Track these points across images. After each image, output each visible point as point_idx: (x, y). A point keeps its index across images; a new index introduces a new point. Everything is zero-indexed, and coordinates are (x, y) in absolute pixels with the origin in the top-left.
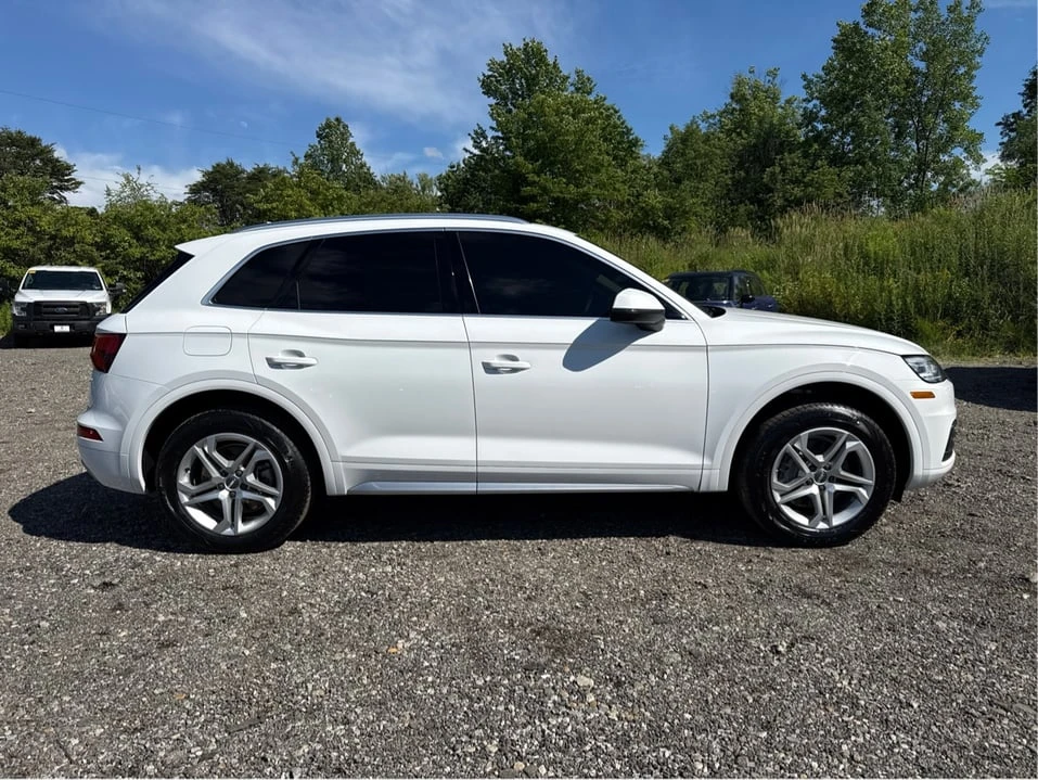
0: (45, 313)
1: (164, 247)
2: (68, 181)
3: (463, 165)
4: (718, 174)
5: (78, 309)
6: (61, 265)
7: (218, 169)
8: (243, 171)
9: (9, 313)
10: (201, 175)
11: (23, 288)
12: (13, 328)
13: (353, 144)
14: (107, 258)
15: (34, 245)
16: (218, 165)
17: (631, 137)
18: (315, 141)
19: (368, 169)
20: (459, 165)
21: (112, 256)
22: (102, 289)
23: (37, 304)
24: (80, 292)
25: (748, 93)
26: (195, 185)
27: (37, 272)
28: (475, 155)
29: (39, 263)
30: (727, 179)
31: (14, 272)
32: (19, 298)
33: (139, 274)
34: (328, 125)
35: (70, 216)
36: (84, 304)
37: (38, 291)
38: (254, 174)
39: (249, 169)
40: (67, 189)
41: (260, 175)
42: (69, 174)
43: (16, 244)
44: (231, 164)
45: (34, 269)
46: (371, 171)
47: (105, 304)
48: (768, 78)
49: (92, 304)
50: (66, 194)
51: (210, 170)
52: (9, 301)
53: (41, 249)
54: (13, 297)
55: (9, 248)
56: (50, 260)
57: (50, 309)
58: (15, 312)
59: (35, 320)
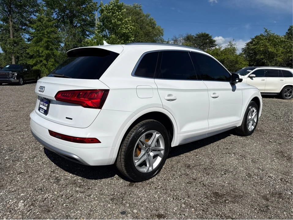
42: (214, 43)
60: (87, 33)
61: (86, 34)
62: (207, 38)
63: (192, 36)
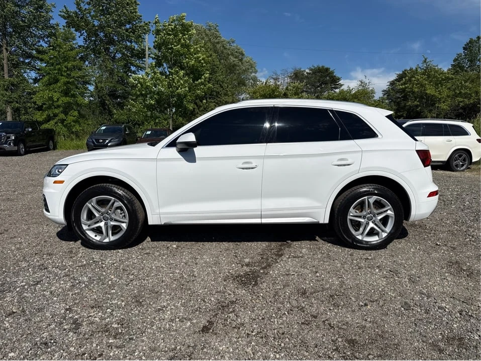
60: (133, 68)
61: (131, 70)
62: (327, 73)
63: (303, 71)
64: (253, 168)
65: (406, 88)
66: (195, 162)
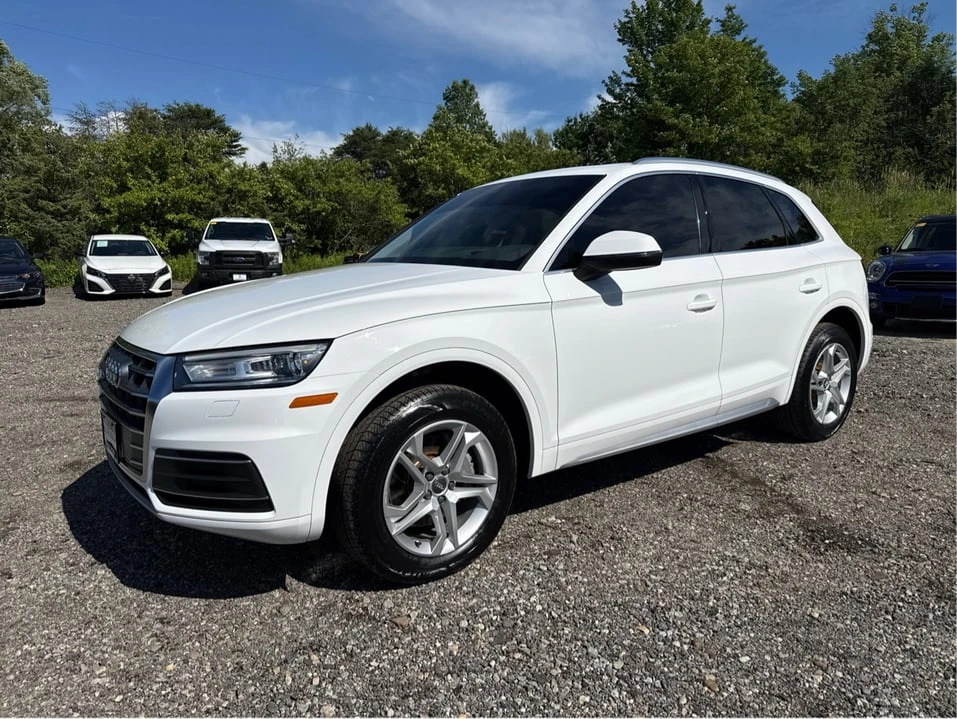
0: (227, 262)
1: (324, 200)
2: (236, 146)
3: (579, 120)
4: (872, 117)
5: (254, 259)
6: (237, 216)
7: (358, 132)
8: (378, 134)
9: (192, 261)
10: (343, 138)
11: (206, 238)
12: (195, 277)
13: (477, 105)
14: (275, 210)
15: (213, 199)
16: (358, 129)
17: (775, 77)
18: (443, 103)
19: (490, 128)
20: (576, 119)
21: (279, 208)
22: (274, 240)
23: (219, 254)
24: (255, 242)
25: (889, 29)
26: (338, 148)
27: (218, 223)
28: (609, 103)
29: (218, 215)
30: (881, 121)
31: (196, 224)
32: (203, 248)
33: (303, 227)
34: (455, 88)
35: (242, 174)
36: (259, 254)
37: (218, 241)
38: (388, 137)
39: (384, 131)
40: (235, 154)
41: (394, 138)
42: (237, 141)
43: (199, 198)
44: (369, 128)
45: (215, 221)
46: (493, 129)
47: (277, 254)
48: (913, 15)
49: (266, 253)
50: (233, 158)
51: (351, 133)
52: (192, 251)
53: (220, 203)
54: (197, 247)
55: (193, 201)
56: (227, 212)
57: (230, 259)
58: (199, 261)
59: (217, 268)
62: (210, 122)
64: (710, 308)
65: (420, 164)
66: (621, 304)
